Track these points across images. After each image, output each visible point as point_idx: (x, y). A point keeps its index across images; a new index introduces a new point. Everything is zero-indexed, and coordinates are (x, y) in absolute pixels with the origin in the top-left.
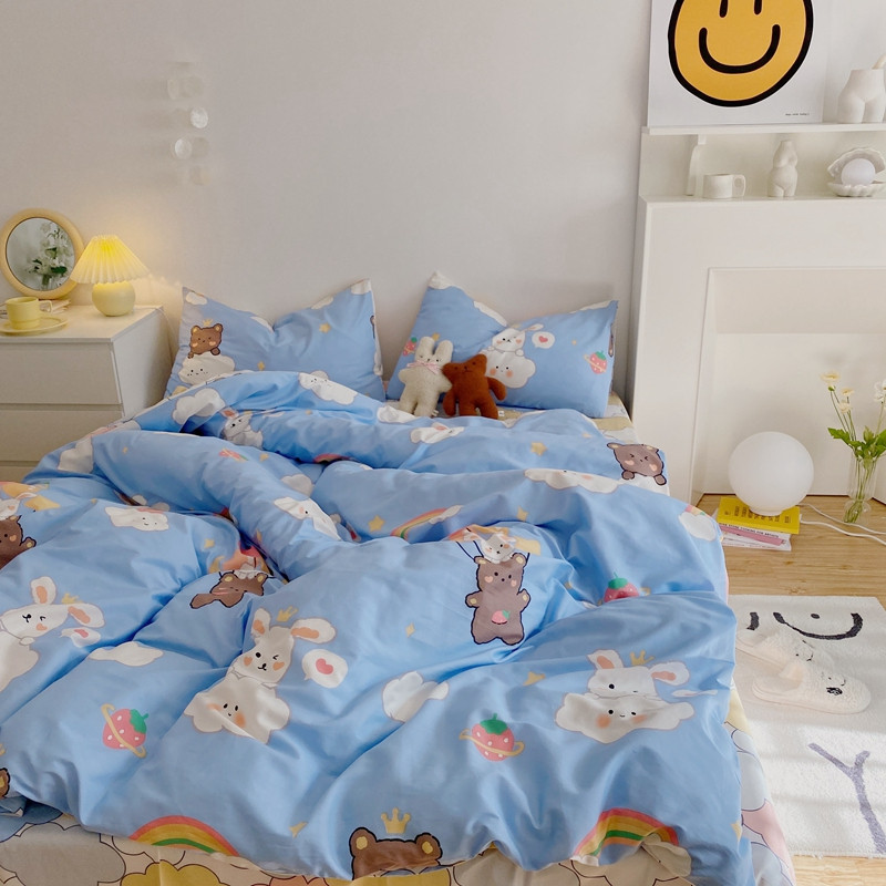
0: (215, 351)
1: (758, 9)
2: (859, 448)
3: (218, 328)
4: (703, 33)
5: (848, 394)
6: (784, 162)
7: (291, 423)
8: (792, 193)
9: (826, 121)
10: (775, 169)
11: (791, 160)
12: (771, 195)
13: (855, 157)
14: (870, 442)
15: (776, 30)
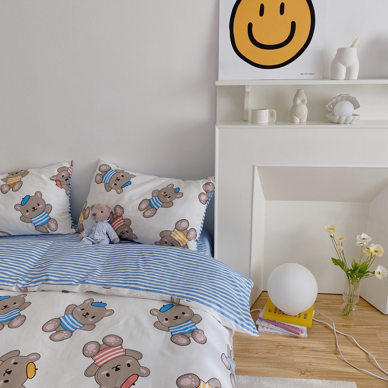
1: (282, 12)
2: (349, 272)
4: (250, 26)
5: (341, 241)
6: (299, 102)
8: (305, 120)
9: (324, 78)
10: (295, 106)
11: (303, 102)
12: (292, 122)
13: (342, 100)
14: (355, 268)
15: (293, 25)
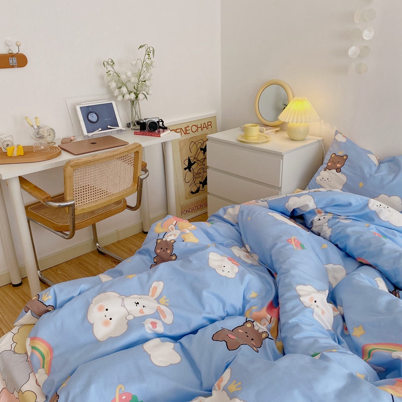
0: (338, 170)
3: (345, 157)
7: (349, 230)
